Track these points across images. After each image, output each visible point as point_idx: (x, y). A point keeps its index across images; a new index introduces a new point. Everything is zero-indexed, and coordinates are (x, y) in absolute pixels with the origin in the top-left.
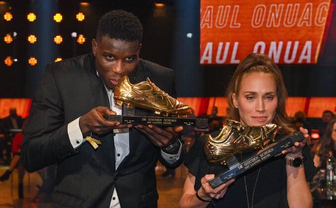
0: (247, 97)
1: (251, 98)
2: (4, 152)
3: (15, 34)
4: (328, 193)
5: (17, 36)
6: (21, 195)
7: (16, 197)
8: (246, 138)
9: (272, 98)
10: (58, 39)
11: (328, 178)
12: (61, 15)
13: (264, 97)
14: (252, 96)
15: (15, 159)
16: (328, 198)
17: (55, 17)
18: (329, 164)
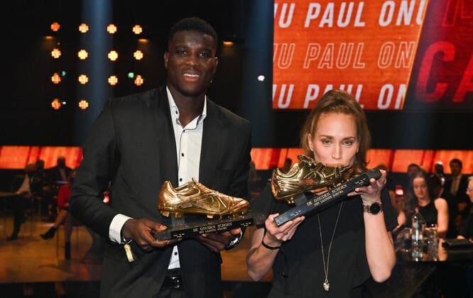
0: (323, 141)
1: (327, 142)
2: (50, 207)
3: (64, 73)
4: (413, 255)
5: (66, 75)
6: (68, 255)
7: (62, 257)
8: (317, 174)
9: (352, 143)
10: (113, 80)
11: (413, 237)
12: (117, 52)
13: (341, 142)
14: (328, 140)
15: (62, 214)
16: (413, 260)
17: (109, 55)
18: (415, 222)
